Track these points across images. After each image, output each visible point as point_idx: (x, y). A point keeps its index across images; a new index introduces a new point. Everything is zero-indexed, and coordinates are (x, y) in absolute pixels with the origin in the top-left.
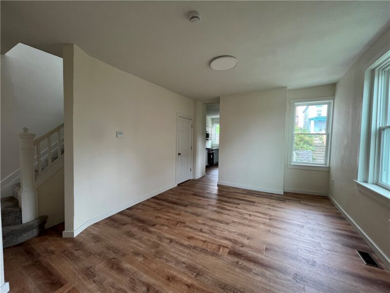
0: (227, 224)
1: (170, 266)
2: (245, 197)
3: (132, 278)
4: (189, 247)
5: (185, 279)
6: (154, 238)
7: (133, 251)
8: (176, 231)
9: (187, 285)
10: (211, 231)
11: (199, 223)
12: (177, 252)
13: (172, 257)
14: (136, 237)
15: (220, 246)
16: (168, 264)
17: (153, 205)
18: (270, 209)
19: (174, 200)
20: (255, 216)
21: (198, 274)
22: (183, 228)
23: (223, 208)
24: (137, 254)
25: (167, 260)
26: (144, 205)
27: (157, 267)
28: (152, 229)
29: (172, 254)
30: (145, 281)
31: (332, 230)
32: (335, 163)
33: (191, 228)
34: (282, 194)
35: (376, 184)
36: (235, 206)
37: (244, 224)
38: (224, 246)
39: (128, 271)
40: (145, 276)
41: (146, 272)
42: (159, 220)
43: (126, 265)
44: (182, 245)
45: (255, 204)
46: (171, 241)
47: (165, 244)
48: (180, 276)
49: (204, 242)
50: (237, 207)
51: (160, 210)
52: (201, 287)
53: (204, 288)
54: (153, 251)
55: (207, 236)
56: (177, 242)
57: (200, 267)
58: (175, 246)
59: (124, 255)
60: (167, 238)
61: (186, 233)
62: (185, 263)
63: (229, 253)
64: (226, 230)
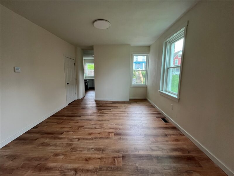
0: (108, 121)
1: (84, 153)
2: (112, 105)
3: (60, 170)
4: (92, 139)
5: (97, 156)
6: (66, 141)
7: (53, 154)
8: (80, 133)
9: (99, 159)
10: (101, 127)
11: (92, 124)
12: (86, 144)
13: (83, 148)
14: (51, 145)
15: (109, 133)
16: (83, 152)
17: (55, 121)
18: (126, 109)
19: (70, 114)
20: (120, 114)
21: (103, 151)
22: (83, 130)
23: (103, 113)
24: (57, 155)
25: (81, 151)
26: (47, 122)
27: (76, 157)
28: (62, 136)
29: (83, 146)
30: (71, 167)
33: (89, 128)
34: (129, 100)
36: (109, 110)
37: (117, 119)
38: (111, 133)
39: (55, 167)
40: (70, 165)
41: (70, 163)
42: (63, 129)
43: (52, 165)
44: (87, 139)
45: (119, 108)
46: (79, 139)
47: (76, 142)
48: (93, 156)
49: (99, 133)
50: (110, 111)
51: (62, 123)
52: (107, 156)
53: (109, 156)
54: (69, 149)
55: (100, 130)
56: (83, 139)
57: (102, 147)
58: (83, 141)
59: (47, 159)
60: (76, 139)
61: (87, 132)
62: (93, 148)
63: (115, 135)
64: (109, 124)
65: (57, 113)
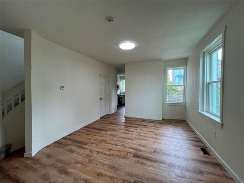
0: (131, 139)
1: (98, 167)
2: (141, 123)
3: (75, 177)
4: (110, 155)
5: (108, 173)
6: (87, 152)
7: (74, 161)
8: (101, 147)
9: (110, 177)
10: (122, 145)
11: (115, 140)
12: (102, 159)
13: (99, 162)
14: (75, 152)
15: (128, 153)
16: (98, 166)
17: (85, 132)
18: (155, 129)
19: (99, 128)
20: (147, 134)
21: (116, 170)
22: (105, 144)
23: (128, 131)
24: (77, 162)
25: (97, 164)
26: (79, 132)
27: (91, 169)
28: (85, 146)
29: (100, 160)
30: (84, 178)
31: (187, 138)
32: (188, 101)
33: (110, 144)
34: (162, 120)
35: (208, 112)
36: (136, 129)
37: (141, 139)
38: (130, 153)
39: (72, 173)
40: (83, 175)
41: (84, 173)
42: (89, 140)
43: (70, 170)
44: (105, 154)
45: (147, 127)
46: (98, 152)
47: (95, 155)
48: (105, 173)
49: (118, 151)
50: (136, 130)
51: (90, 134)
52: (118, 177)
53: (120, 178)
54: (87, 160)
55: (120, 147)
56: (102, 153)
57: (117, 166)
58: (101, 155)
59: (68, 164)
60: (96, 151)
61: (107, 147)
62: (108, 165)
63: (133, 156)
64: (131, 143)
65: (89, 125)
